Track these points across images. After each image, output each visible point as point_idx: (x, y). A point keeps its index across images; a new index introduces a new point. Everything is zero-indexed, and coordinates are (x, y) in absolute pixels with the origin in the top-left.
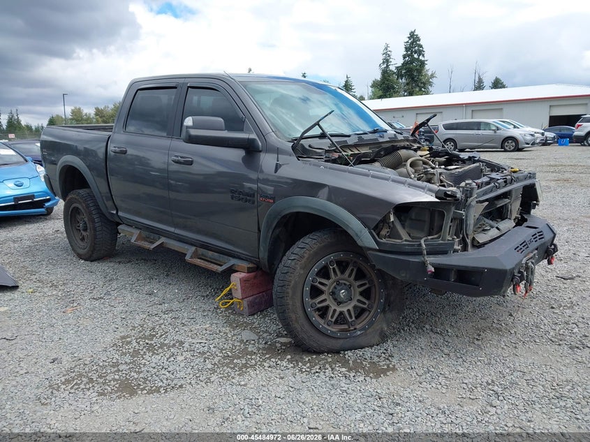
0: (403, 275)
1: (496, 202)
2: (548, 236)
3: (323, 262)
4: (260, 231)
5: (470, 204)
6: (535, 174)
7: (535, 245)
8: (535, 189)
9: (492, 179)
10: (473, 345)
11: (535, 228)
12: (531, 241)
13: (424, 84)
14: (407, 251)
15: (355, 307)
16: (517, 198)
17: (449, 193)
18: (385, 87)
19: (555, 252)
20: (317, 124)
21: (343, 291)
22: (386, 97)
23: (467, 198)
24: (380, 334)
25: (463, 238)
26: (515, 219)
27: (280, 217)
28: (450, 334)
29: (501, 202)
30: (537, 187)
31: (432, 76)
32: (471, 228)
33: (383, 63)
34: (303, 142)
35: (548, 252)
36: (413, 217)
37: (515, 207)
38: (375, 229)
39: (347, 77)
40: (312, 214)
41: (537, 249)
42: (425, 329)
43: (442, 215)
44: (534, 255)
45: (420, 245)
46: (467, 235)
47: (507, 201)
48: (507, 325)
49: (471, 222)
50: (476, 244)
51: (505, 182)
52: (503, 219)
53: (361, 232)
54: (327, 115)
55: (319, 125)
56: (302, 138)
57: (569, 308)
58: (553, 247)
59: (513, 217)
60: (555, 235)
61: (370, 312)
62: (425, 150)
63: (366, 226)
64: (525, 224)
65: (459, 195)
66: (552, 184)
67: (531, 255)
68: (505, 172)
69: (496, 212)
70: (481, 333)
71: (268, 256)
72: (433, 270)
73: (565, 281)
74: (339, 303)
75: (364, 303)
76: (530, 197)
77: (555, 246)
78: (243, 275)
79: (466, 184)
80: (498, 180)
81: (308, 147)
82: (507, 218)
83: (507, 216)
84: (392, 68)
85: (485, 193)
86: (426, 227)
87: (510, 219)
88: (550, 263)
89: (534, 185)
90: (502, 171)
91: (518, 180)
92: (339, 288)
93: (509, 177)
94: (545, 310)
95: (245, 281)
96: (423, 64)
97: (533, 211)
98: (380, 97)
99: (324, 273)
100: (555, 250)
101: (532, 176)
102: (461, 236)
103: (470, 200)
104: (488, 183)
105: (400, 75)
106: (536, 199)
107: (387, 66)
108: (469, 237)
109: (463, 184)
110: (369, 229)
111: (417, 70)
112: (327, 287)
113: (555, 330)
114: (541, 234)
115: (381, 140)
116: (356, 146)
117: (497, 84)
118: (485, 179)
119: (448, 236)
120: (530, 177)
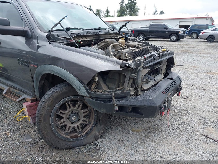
0: (103, 110)
1: (154, 66)
2: (178, 83)
3: (61, 102)
4: (33, 82)
5: (139, 70)
6: (173, 52)
7: (172, 88)
8: (173, 59)
9: (152, 55)
10: (141, 140)
11: (173, 79)
12: (170, 87)
13: (136, 11)
14: (104, 97)
15: (81, 124)
16: (165, 64)
17: (127, 65)
18: (121, 13)
19: (181, 90)
20: (59, 23)
21: (74, 116)
22: (122, 16)
23: (138, 67)
24: (95, 137)
25: (136, 88)
26: (163, 73)
27: (41, 75)
28: (130, 133)
29: (156, 66)
30: (174, 58)
31: (139, 9)
32: (140, 82)
33: (121, 3)
34: (52, 33)
35: (178, 90)
36: (110, 77)
37: (164, 68)
38: (88, 85)
39: (107, 8)
40: (55, 75)
41: (173, 90)
42: (118, 130)
43: (124, 76)
44: (172, 93)
45: (111, 94)
46: (138, 86)
47: (160, 66)
48: (158, 126)
49: (140, 79)
50: (143, 90)
51: (159, 56)
52: (158, 74)
53: (80, 87)
54: (64, 18)
55: (60, 23)
56: (52, 31)
57: (185, 114)
58: (180, 88)
59: (163, 72)
60: (181, 82)
61: (90, 125)
62: (123, 39)
63: (82, 83)
64: (168, 77)
65: (133, 66)
66: (180, 52)
67: (170, 93)
68: (159, 51)
69: (154, 71)
70: (146, 132)
71: (39, 95)
72: (118, 109)
73: (184, 99)
74: (72, 123)
75: (86, 122)
76: (171, 63)
77: (181, 87)
78: (29, 103)
79: (138, 59)
80: (155, 55)
81: (56, 36)
82: (159, 74)
83: (160, 72)
84: (124, 5)
85: (149, 62)
86: (117, 83)
87: (161, 74)
88: (178, 95)
89: (173, 57)
90: (158, 51)
91: (165, 55)
92: (72, 115)
93: (161, 54)
94: (175, 116)
95: (29, 107)
96: (135, 3)
97: (172, 69)
98: (119, 16)
99: (63, 107)
100: (181, 89)
101: (172, 53)
102: (135, 87)
103: (139, 68)
104: (150, 57)
105: (127, 8)
106: (174, 63)
107: (122, 4)
108: (139, 87)
109: (136, 59)
110: (85, 85)
111: (133, 6)
112: (65, 115)
113: (179, 128)
114: (175, 82)
115: (100, 33)
116: (85, 36)
117: (162, 13)
118: (149, 55)
119: (128, 88)
120: (171, 54)
